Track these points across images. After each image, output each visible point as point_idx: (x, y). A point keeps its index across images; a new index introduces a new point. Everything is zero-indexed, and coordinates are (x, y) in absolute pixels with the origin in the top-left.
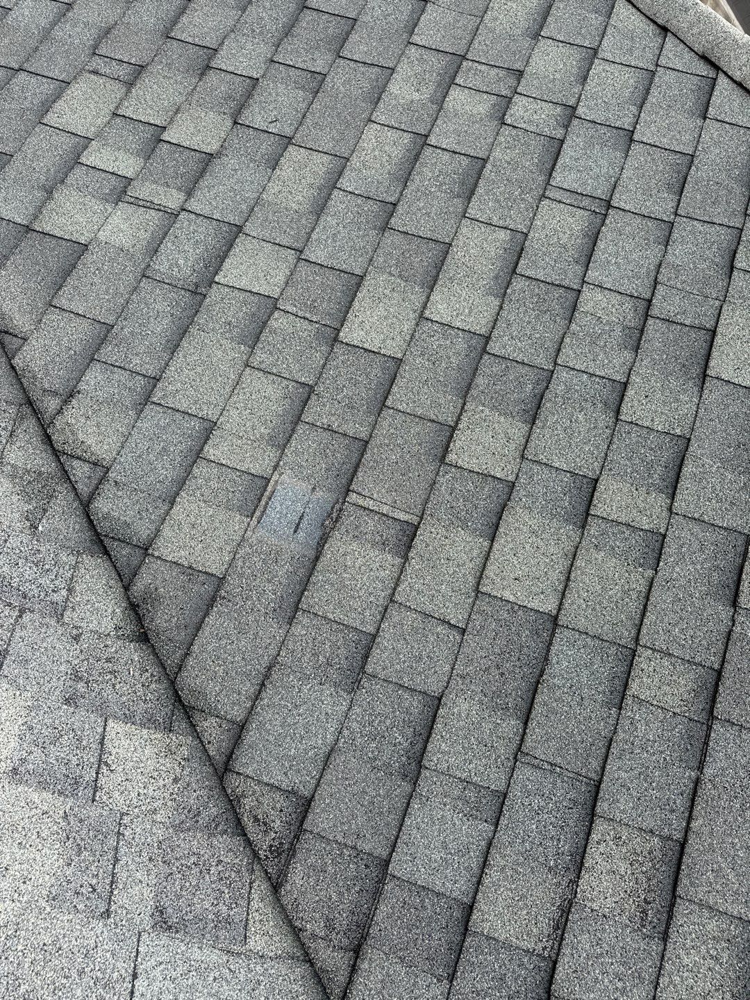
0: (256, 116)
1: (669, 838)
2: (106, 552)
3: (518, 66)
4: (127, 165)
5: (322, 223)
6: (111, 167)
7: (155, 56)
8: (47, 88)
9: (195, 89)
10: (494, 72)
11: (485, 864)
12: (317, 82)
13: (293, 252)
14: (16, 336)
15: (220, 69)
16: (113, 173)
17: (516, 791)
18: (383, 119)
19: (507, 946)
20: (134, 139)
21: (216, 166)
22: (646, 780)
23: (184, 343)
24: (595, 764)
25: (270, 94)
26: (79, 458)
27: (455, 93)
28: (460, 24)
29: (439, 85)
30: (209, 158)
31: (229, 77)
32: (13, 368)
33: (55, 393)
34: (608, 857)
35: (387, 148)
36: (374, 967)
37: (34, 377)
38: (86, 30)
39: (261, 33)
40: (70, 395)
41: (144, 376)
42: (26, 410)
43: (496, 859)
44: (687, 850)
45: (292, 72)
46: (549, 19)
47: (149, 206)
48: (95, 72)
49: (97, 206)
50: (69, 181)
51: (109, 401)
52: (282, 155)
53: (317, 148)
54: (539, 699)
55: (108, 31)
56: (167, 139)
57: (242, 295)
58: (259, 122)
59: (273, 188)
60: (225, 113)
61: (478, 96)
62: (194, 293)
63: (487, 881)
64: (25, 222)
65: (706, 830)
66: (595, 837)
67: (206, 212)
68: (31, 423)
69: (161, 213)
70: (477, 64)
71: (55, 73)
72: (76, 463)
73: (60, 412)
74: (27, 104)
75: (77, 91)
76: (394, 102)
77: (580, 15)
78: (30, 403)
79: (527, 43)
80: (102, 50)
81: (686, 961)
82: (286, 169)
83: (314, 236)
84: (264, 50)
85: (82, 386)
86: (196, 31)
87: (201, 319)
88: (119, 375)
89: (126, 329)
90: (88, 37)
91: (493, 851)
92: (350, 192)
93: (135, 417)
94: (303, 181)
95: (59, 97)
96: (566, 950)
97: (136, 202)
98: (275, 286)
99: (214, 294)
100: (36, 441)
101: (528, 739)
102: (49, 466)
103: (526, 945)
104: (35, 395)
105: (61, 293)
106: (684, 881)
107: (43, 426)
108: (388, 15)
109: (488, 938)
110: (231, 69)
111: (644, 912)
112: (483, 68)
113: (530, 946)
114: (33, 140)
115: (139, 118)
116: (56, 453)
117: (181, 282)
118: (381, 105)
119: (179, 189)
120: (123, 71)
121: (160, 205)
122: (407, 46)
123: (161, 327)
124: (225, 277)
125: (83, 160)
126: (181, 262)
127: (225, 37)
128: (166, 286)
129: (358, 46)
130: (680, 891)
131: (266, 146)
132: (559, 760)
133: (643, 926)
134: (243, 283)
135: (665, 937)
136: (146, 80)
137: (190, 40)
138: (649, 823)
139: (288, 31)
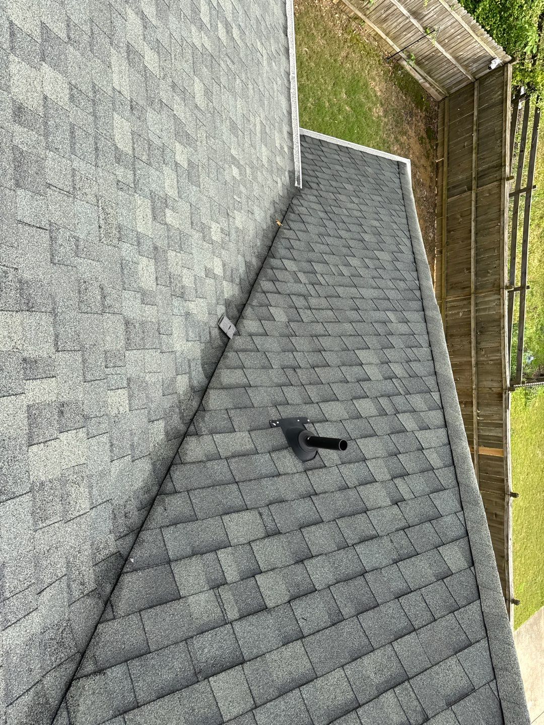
0: (299, 607)
3: (430, 713)
4: (232, 575)
6: (225, 568)
7: (288, 532)
8: (238, 502)
9: (288, 566)
10: (416, 703)
12: (337, 620)
13: (253, 702)
14: (113, 612)
15: (306, 568)
16: (223, 571)
18: (349, 672)
20: (245, 565)
21: (263, 616)
23: (166, 699)
25: (315, 603)
26: (68, 712)
27: (389, 695)
28: (420, 658)
29: (387, 682)
30: (264, 609)
31: (306, 575)
32: (96, 626)
33: (96, 663)
35: (338, 691)
37: (98, 643)
38: (275, 491)
39: (336, 568)
40: (100, 671)
41: (135, 697)
42: (78, 656)
45: (332, 601)
46: (462, 702)
47: (221, 605)
48: (261, 514)
49: (202, 580)
50: (205, 556)
51: (110, 693)
52: (292, 642)
53: (309, 655)
55: (282, 501)
56: (257, 579)
57: (212, 701)
58: (298, 613)
59: (275, 656)
60: (289, 592)
61: (399, 709)
62: (196, 674)
64: (171, 557)
67: (239, 635)
68: (71, 667)
69: (221, 614)
70: (411, 690)
71: (247, 498)
72: (65, 713)
73: (87, 676)
74: (224, 501)
75: (247, 516)
76: (360, 668)
77: (478, 716)
78: (83, 654)
79: (442, 704)
80: (272, 508)
82: (287, 651)
83: (268, 705)
84: (331, 578)
85: (109, 672)
86: (313, 538)
87: (185, 692)
88: (127, 684)
89: (153, 660)
90: (273, 495)
92: (303, 698)
93: (110, 717)
94: (290, 666)
95: (238, 511)
97: (218, 597)
98: (229, 713)
99: (202, 686)
100: (65, 679)
102: (54, 702)
104: (89, 654)
105: (149, 610)
107: (74, 675)
108: (394, 618)
110: (310, 573)
112: (413, 695)
114: (211, 521)
115: (256, 555)
116: (64, 697)
117: (196, 662)
118: (354, 664)
119: (239, 610)
120: (271, 526)
121: (225, 609)
122: (389, 643)
123: (166, 677)
124: (215, 682)
125: (219, 552)
126: (206, 650)
127: (320, 555)
128: (189, 656)
129: (367, 621)
131: (290, 629)
134: (218, 695)
136: (275, 540)
137: (307, 540)
139: (347, 579)
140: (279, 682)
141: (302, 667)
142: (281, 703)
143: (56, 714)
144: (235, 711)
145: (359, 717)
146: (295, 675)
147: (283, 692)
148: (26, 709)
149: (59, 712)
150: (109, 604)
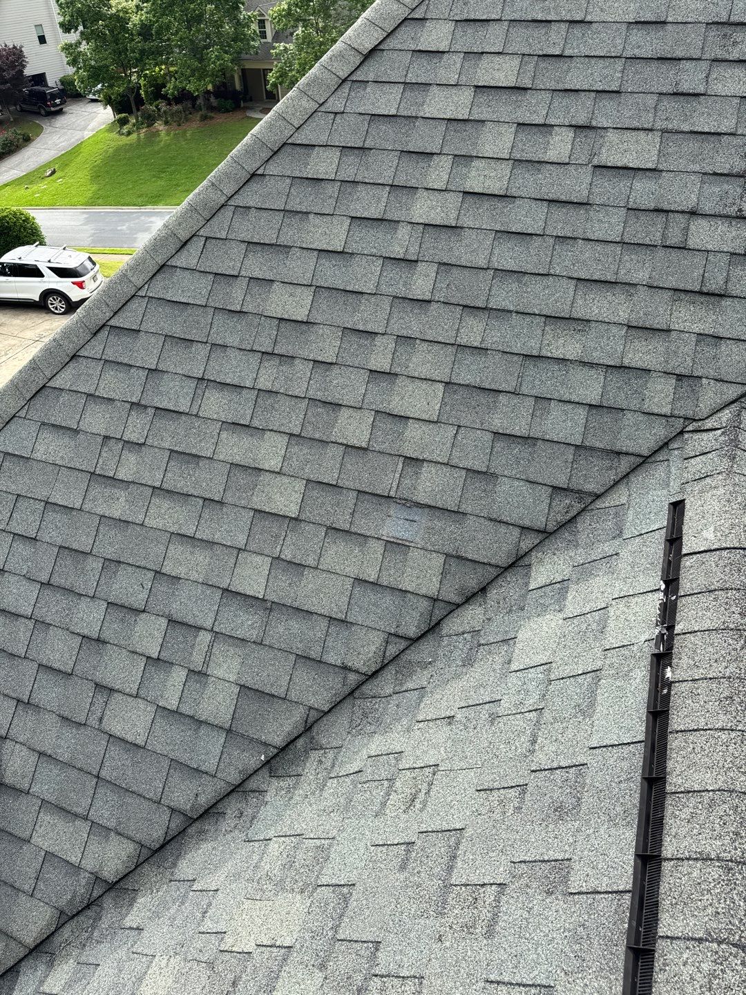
0: (138, 600)
1: (545, 323)
2: (438, 623)
3: (100, 440)
4: (179, 675)
5: (220, 541)
6: (180, 687)
7: (87, 679)
8: (115, 751)
9: (116, 645)
10: (104, 454)
11: (569, 402)
12: (112, 564)
13: (240, 555)
14: (308, 715)
15: (100, 630)
16: (184, 685)
17: (534, 392)
18: (141, 517)
19: (604, 387)
20: (157, 676)
21: (178, 616)
22: (520, 335)
23: (305, 608)
24: (516, 358)
25: (120, 592)
26: (385, 652)
27: (120, 476)
28: (66, 480)
29: (115, 487)
30: (172, 622)
31: (106, 624)
32: (330, 711)
33: (345, 678)
34: (557, 348)
35: (163, 511)
36: (624, 444)
37: (335, 695)
38: (63, 737)
39: (69, 609)
40: (345, 668)
41: (329, 627)
42: (357, 694)
43: (566, 397)
44: (549, 315)
45: (103, 581)
46: (63, 425)
47: (209, 653)
48: (101, 720)
49: (211, 688)
50: (191, 713)
51: (347, 644)
52: (170, 575)
53: (164, 554)
54: (488, 387)
55: (65, 719)
56: (157, 654)
57: (271, 580)
58: (144, 595)
59: (194, 576)
60: (136, 620)
61: (123, 461)
62: (271, 610)
63: (577, 400)
64: (224, 735)
65: (538, 307)
66: (549, 355)
67: (212, 615)
68: (367, 689)
69: (215, 644)
70: (98, 465)
71: (101, 749)
72: (388, 654)
73: (357, 671)
74: (128, 763)
75: (117, 729)
76: (128, 512)
77: (60, 407)
78: (351, 693)
79: (81, 436)
80: (82, 719)
81: (597, 311)
82: (181, 571)
83: (229, 544)
84: (84, 604)
85: (339, 663)
86: (67, 655)
87: (289, 602)
88: (330, 643)
89: (299, 647)
90: (69, 733)
91: (563, 399)
92: (197, 527)
93: (356, 626)
94: (188, 558)
95: (122, 740)
96: (601, 362)
97: (206, 663)
98: (263, 561)
99: (272, 597)
100: (375, 682)
101: (507, 390)
102: (392, 669)
103: (602, 380)
104: (347, 690)
105: (276, 694)
106: (562, 315)
107: (367, 680)
108: (56, 526)
109: (602, 396)
110: (99, 623)
111: (579, 330)
112: (100, 460)
113: (602, 377)
114: (159, 749)
115: (139, 678)
116: (382, 668)
117: (264, 619)
118: (130, 519)
119: (196, 637)
120: (100, 699)
121: (208, 646)
122: (83, 511)
123: (295, 625)
124: (259, 592)
125: (174, 708)
126: (250, 623)
127: (73, 633)
128: (267, 628)
129: (82, 541)
130: (567, 316)
131: (162, 587)
132: (516, 375)
133: (585, 330)
134: (263, 581)
135: (588, 321)
136: (108, 681)
137: (74, 658)
138: (539, 332)
139: (69, 591)
140: (208, 553)
141: (177, 550)
142: (217, 537)
143: (394, 658)
144: (259, 559)
145: (162, 481)
146: (189, 549)
147: (211, 544)
148: (414, 678)
149: (392, 658)
150: (308, 725)
